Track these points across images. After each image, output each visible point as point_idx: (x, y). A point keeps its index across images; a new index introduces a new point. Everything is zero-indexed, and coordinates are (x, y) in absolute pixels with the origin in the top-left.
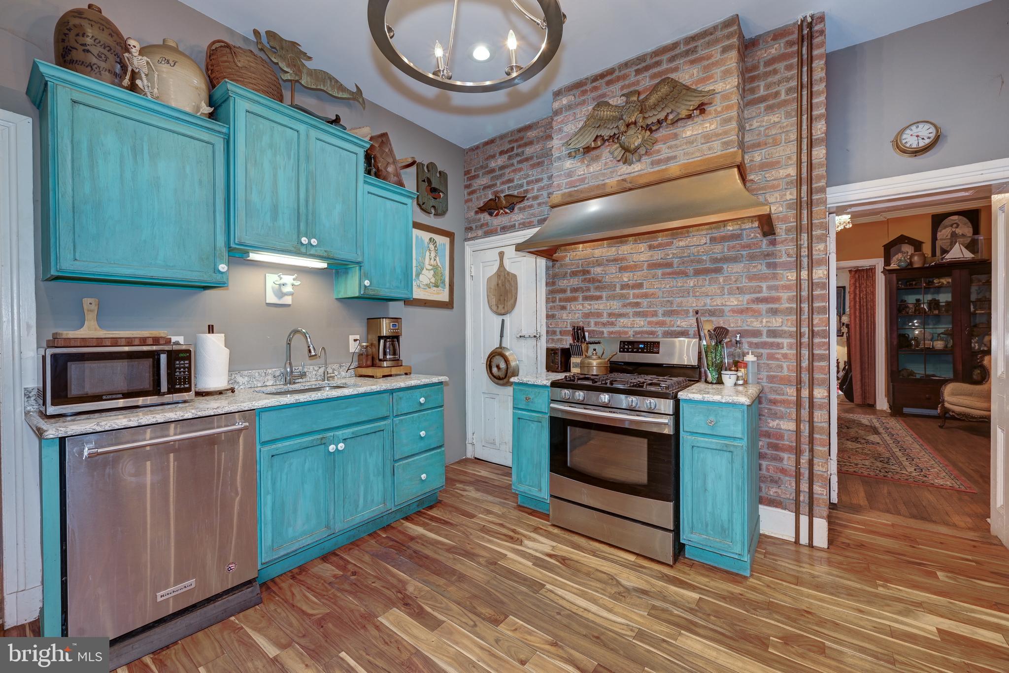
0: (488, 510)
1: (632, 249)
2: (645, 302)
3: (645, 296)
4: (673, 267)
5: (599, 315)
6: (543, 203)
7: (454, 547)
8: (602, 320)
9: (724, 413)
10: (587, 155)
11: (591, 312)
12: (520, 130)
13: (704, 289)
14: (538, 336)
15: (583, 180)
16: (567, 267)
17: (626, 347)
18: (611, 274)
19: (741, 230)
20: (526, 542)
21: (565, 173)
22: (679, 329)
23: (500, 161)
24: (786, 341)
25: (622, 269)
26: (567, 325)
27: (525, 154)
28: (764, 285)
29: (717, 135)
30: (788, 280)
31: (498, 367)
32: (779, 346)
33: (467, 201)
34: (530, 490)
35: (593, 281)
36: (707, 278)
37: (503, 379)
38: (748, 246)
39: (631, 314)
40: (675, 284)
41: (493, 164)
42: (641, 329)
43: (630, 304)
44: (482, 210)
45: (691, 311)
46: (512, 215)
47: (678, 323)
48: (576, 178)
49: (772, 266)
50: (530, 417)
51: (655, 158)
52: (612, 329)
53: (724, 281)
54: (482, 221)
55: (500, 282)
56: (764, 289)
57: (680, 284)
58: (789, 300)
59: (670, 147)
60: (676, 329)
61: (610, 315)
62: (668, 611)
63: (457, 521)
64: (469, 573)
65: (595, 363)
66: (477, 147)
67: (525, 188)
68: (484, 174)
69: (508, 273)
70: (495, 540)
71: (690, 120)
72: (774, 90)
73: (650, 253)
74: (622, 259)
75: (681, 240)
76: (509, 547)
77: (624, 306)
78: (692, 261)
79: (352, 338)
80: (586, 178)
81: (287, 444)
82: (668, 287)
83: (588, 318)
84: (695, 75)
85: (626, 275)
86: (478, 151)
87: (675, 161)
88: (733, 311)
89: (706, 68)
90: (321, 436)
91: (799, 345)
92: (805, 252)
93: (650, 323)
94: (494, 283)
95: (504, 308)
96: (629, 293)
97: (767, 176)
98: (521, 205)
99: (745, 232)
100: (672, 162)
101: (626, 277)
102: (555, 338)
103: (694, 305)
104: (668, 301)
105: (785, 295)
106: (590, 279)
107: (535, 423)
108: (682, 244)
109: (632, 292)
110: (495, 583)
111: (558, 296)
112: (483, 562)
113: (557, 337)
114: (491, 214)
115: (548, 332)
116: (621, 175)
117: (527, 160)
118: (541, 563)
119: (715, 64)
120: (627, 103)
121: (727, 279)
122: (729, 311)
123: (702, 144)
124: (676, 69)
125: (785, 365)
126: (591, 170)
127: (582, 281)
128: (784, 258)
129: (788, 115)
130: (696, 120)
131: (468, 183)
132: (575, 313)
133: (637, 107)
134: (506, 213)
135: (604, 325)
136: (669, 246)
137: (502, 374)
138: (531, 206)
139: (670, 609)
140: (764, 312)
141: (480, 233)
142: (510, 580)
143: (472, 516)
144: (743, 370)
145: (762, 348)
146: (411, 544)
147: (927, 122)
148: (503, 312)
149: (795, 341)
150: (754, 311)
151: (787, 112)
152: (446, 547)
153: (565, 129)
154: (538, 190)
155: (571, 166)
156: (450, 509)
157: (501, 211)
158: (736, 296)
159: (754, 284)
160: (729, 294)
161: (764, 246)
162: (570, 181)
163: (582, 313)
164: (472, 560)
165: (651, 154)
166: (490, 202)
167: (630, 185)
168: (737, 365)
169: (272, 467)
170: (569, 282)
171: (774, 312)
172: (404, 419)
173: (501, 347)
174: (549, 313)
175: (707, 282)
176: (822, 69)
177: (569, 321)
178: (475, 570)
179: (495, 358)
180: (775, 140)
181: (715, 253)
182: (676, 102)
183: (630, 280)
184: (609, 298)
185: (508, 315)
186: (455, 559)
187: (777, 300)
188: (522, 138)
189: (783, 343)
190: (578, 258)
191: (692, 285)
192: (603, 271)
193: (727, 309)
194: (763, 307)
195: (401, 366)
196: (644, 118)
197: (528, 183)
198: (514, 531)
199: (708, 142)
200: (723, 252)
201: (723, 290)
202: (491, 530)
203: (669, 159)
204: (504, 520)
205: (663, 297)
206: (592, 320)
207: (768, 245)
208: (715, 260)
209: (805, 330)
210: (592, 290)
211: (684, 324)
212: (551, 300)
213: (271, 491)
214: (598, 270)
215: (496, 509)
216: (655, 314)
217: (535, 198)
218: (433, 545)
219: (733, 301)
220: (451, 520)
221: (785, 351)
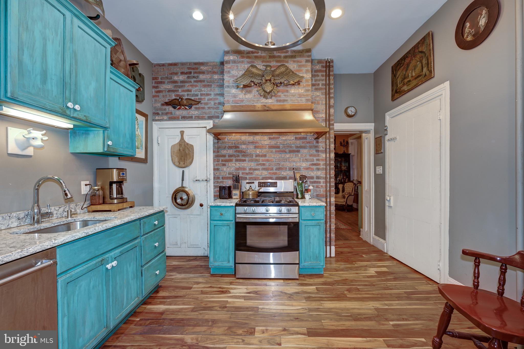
0: (196, 282)
1: (261, 138)
2: (267, 164)
3: (268, 161)
4: (280, 149)
5: (244, 169)
6: (211, 107)
7: (194, 308)
8: (246, 172)
9: (317, 210)
10: (244, 89)
11: (240, 167)
12: (196, 64)
13: (293, 159)
14: (208, 180)
15: (242, 101)
16: (226, 144)
17: (262, 184)
18: (250, 149)
19: (307, 136)
20: (232, 291)
21: (232, 95)
22: (283, 176)
23: (182, 78)
24: (322, 181)
25: (256, 147)
26: (226, 174)
27: (199, 78)
28: (315, 158)
29: (304, 95)
30: (323, 157)
31: (181, 198)
32: (320, 182)
33: (154, 96)
34: (222, 264)
35: (241, 152)
36: (294, 154)
37: (185, 205)
38: (309, 143)
39: (261, 169)
40: (281, 156)
41: (176, 78)
42: (266, 176)
43: (260, 164)
44: (167, 104)
45: (288, 168)
46: (190, 110)
47: (282, 173)
48: (238, 99)
49: (317, 151)
50: (222, 224)
51: (278, 99)
52: (251, 176)
53: (301, 156)
54: (167, 111)
55: (181, 149)
56: (315, 160)
57: (283, 156)
58: (323, 165)
59: (285, 95)
60: (282, 176)
61: (250, 169)
62: (311, 297)
63: (183, 293)
64: (216, 317)
65: (251, 193)
66: (163, 65)
67: (199, 97)
68: (168, 82)
69: (188, 144)
70: (214, 296)
71: (293, 86)
72: (318, 83)
73: (270, 141)
74: (256, 143)
75: (284, 137)
76: (225, 296)
77: (257, 165)
78: (288, 146)
79: (83, 183)
80: (244, 100)
81: (79, 270)
82: (278, 157)
83: (238, 170)
84: (295, 68)
85: (258, 150)
86: (164, 67)
87: (287, 102)
88: (304, 168)
89: (300, 66)
90: (100, 259)
91: (326, 182)
92: (328, 147)
93: (270, 173)
94: (177, 148)
95: (184, 164)
96: (260, 159)
97: (315, 116)
98: (197, 106)
99: (308, 137)
100: (286, 102)
101: (258, 151)
102: (219, 181)
103: (289, 166)
104: (278, 163)
105: (322, 163)
106: (239, 151)
107: (226, 227)
108: (284, 138)
109: (261, 158)
110: (234, 316)
111: (221, 159)
112: (218, 309)
113: (220, 180)
114: (175, 108)
115: (214, 178)
116: (262, 103)
117: (201, 81)
118: (248, 298)
119: (303, 66)
120: (266, 70)
121: (302, 155)
122: (303, 169)
123: (298, 97)
124: (287, 62)
125: (322, 190)
126: (247, 97)
127: (235, 152)
128: (321, 149)
129: (322, 94)
130: (296, 86)
131: (156, 85)
132: (231, 168)
133: (271, 73)
134: (186, 109)
135: (247, 174)
136: (278, 139)
137: (184, 202)
138: (203, 108)
139: (311, 296)
140: (315, 169)
141: (165, 117)
142: (240, 311)
143: (190, 288)
144: (310, 192)
145: (314, 183)
146: (164, 316)
147: (354, 107)
148: (183, 166)
149: (325, 180)
150: (311, 169)
151: (322, 93)
152: (190, 310)
153: (232, 72)
154: (208, 100)
155: (235, 92)
156: (171, 288)
157: (183, 107)
158: (305, 162)
159: (311, 158)
160: (303, 161)
161: (315, 143)
162: (235, 100)
163: (235, 168)
164: (212, 310)
165: (277, 97)
166: (174, 100)
167: (267, 109)
168: (307, 190)
169: (67, 293)
170: (228, 152)
171: (318, 169)
172: (147, 236)
173: (182, 187)
174: (216, 167)
175: (294, 156)
176: (333, 80)
177: (227, 172)
178: (218, 314)
179: (179, 194)
180: (318, 102)
181: (297, 144)
182: (288, 76)
183: (260, 153)
184: (249, 161)
185: (187, 168)
186: (201, 314)
187: (318, 164)
188: (197, 69)
189: (321, 181)
190: (232, 139)
191: (288, 157)
192: (246, 147)
193: (302, 168)
194: (315, 167)
195: (127, 202)
196: (274, 79)
197: (202, 95)
198: (220, 288)
199: (300, 97)
200: (300, 144)
201: (300, 160)
202: (208, 291)
203: (284, 101)
204: (210, 284)
205: (276, 162)
206: (240, 172)
207: (316, 143)
208: (297, 147)
209: (328, 176)
210: (240, 156)
211: (285, 174)
212: (216, 160)
213: (67, 314)
214: (244, 146)
215: (201, 280)
216: (272, 169)
217: (206, 104)
218: (180, 312)
219: (304, 165)
220: (178, 294)
221: (321, 184)
